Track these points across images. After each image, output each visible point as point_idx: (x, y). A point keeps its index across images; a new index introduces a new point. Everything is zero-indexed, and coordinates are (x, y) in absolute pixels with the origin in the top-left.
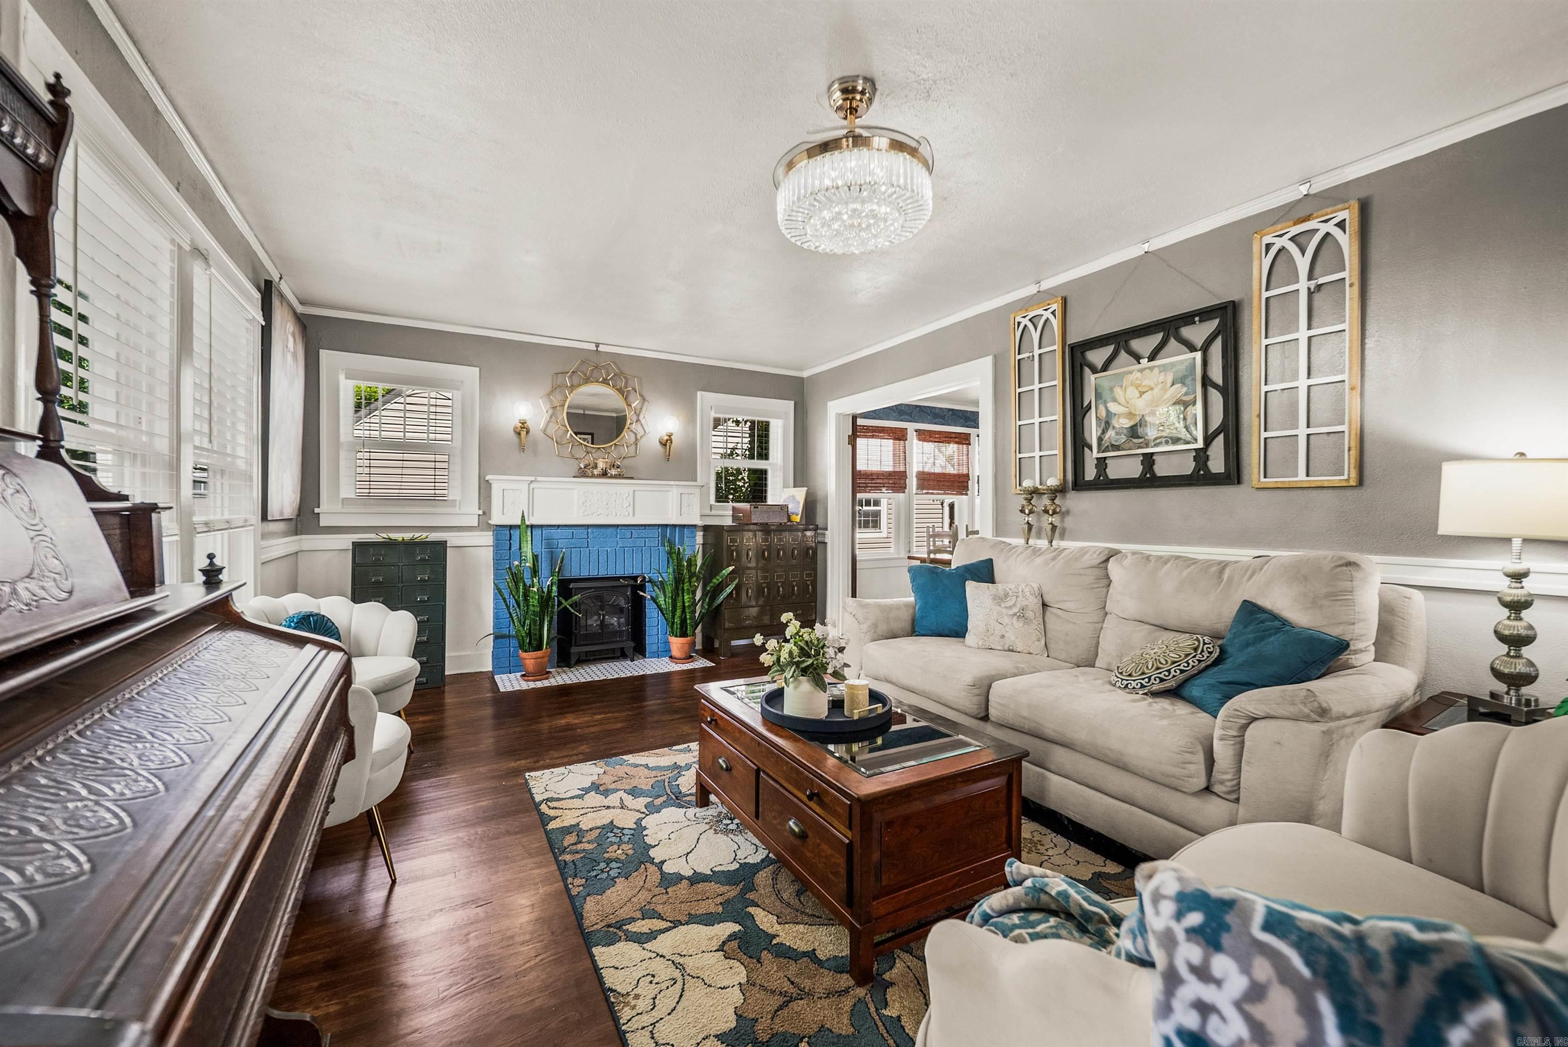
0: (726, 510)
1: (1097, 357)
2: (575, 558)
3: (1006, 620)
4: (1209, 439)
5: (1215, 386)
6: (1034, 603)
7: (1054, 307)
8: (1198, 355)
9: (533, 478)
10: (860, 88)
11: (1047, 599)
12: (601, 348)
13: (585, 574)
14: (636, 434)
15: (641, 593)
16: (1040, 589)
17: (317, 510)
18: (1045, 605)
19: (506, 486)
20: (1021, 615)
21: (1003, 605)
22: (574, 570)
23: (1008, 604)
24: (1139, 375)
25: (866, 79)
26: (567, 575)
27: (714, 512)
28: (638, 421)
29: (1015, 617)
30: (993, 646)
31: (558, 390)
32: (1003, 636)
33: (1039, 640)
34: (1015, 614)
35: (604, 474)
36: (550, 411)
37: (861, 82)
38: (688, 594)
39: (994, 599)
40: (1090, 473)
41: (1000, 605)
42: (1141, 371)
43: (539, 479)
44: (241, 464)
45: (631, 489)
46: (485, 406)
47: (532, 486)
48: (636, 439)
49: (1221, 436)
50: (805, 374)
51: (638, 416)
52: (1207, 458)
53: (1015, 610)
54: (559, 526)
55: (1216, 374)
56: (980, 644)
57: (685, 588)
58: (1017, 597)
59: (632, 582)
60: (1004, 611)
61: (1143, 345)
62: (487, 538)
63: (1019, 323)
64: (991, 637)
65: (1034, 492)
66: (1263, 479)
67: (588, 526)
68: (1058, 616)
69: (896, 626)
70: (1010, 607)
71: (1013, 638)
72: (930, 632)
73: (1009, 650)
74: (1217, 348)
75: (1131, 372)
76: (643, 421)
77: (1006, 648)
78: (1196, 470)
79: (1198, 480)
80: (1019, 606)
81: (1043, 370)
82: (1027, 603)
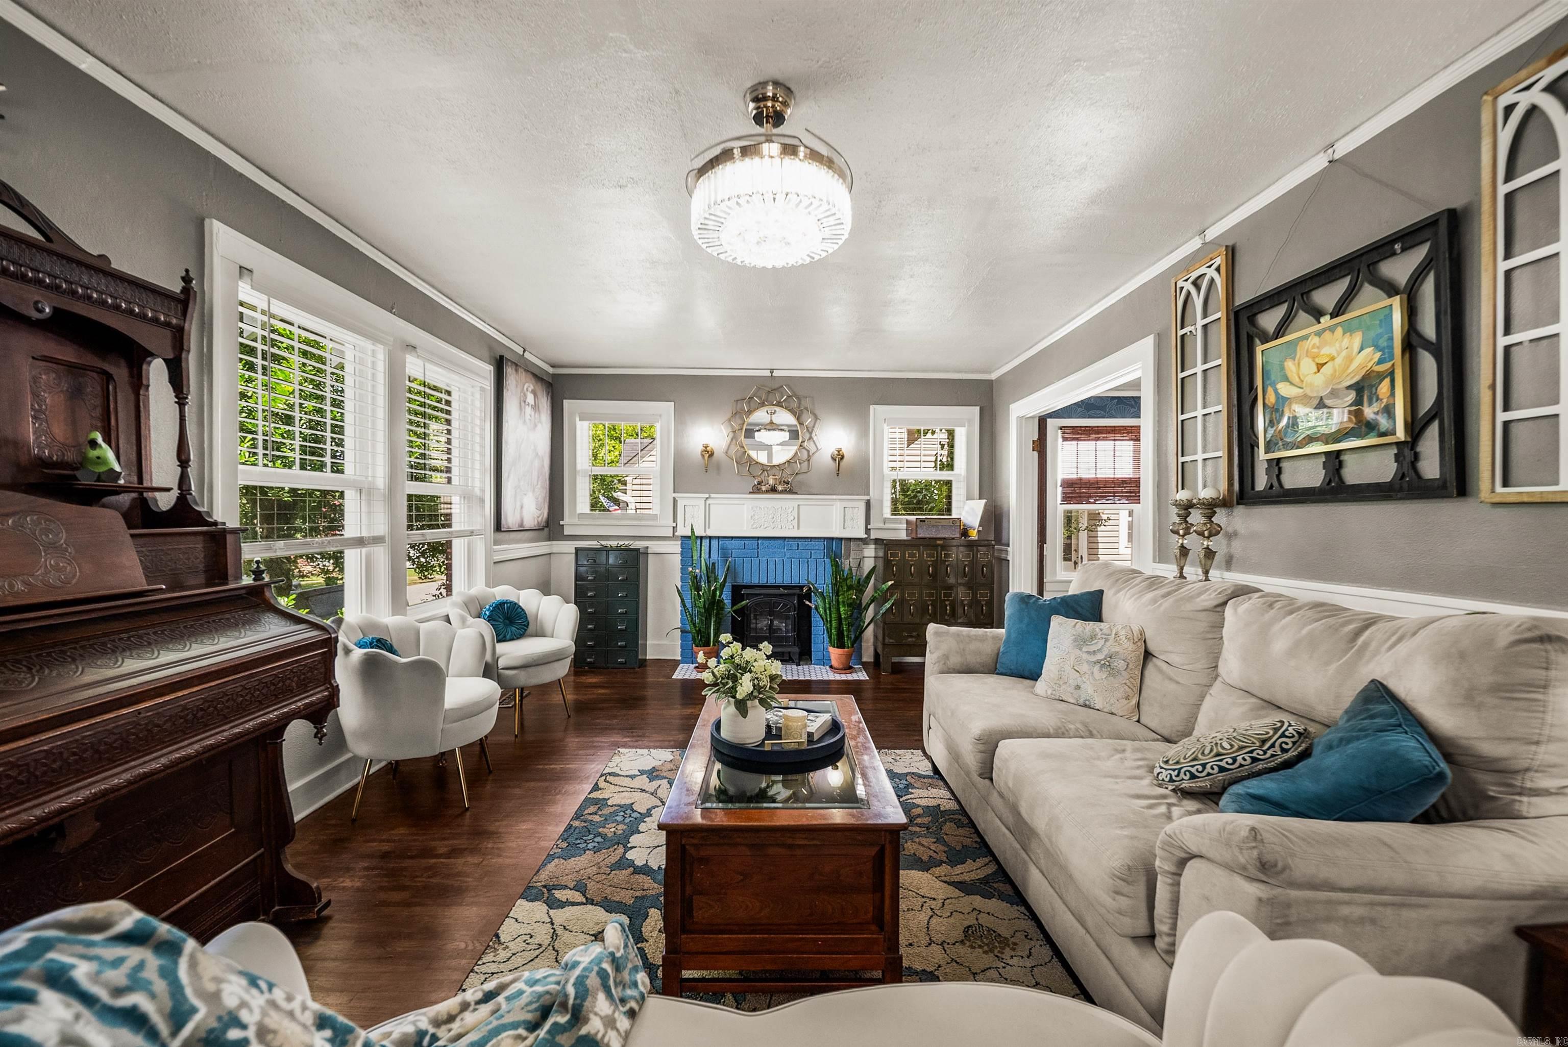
0: (901, 523)
1: (1269, 320)
2: (747, 566)
3: (1085, 668)
4: (1416, 428)
5: (1428, 345)
6: (1129, 650)
7: (1218, 261)
8: (1396, 301)
9: (707, 496)
10: (770, 94)
11: (1152, 647)
12: (776, 374)
13: (755, 581)
14: (808, 451)
15: (807, 603)
16: (1142, 633)
17: (562, 523)
18: (1148, 655)
19: (686, 502)
20: (1107, 665)
21: (1085, 649)
22: (746, 578)
23: (1092, 649)
24: (1315, 340)
25: (776, 83)
26: (740, 582)
27: (888, 526)
28: (811, 438)
29: (1097, 667)
30: (1065, 698)
31: (737, 416)
32: (1078, 687)
33: (1127, 698)
34: (1098, 662)
35: (773, 490)
36: (731, 435)
37: (770, 88)
38: (844, 606)
39: (1075, 640)
40: (1261, 482)
41: (1080, 649)
42: (1319, 334)
43: (713, 495)
44: (477, 492)
45: (795, 504)
46: (678, 433)
47: (708, 502)
48: (809, 456)
49: (1435, 426)
50: (994, 376)
51: (811, 433)
52: (1416, 457)
53: (1100, 656)
54: (732, 538)
55: (1428, 327)
56: (1049, 692)
57: (841, 601)
58: (1106, 640)
59: (797, 591)
60: (1085, 656)
61: (1326, 297)
62: (675, 547)
63: (1182, 288)
64: (1064, 687)
65: (1187, 507)
66: (1499, 489)
67: (758, 538)
68: (1160, 670)
69: (972, 660)
70: (1094, 652)
71: (1090, 691)
72: (1009, 672)
73: (1085, 706)
74: (1428, 288)
75: (1306, 338)
76: (815, 438)
77: (1081, 702)
78: (1401, 476)
79: (1401, 489)
80: (1105, 652)
81: (1206, 347)
82: (1117, 649)
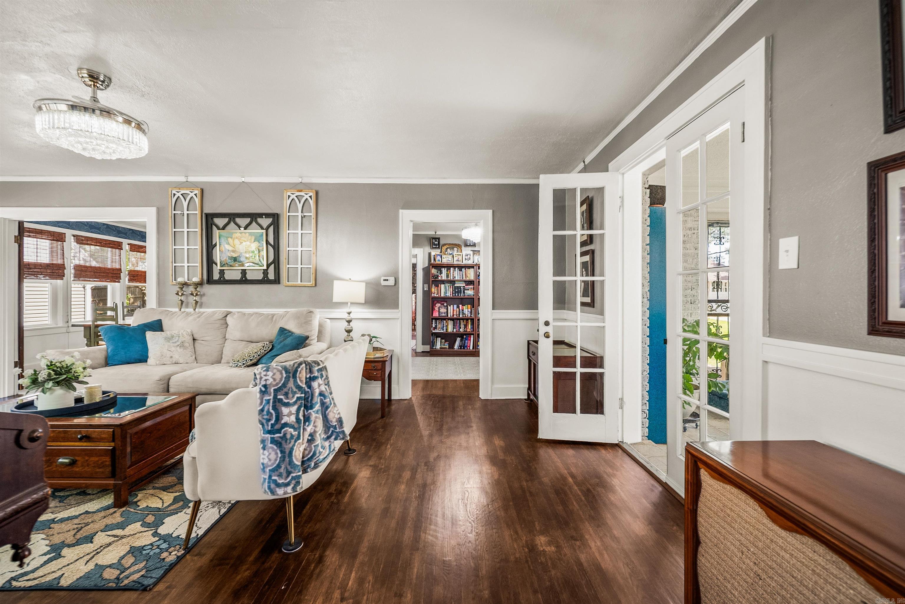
1: (220, 222)
3: (173, 349)
4: (268, 266)
5: (271, 245)
6: (189, 339)
7: (196, 192)
8: (264, 231)
11: (196, 336)
16: (192, 332)
18: (194, 339)
20: (182, 345)
21: (171, 342)
24: (240, 235)
29: (178, 347)
30: (165, 363)
32: (171, 357)
33: (191, 356)
34: (178, 345)
39: (165, 339)
40: (216, 276)
41: (169, 342)
42: (241, 233)
49: (273, 265)
52: (268, 273)
53: (178, 343)
55: (271, 241)
56: (156, 363)
58: (179, 337)
60: (172, 344)
61: (241, 222)
63: (175, 194)
64: (164, 359)
65: (185, 284)
66: (287, 283)
68: (201, 344)
70: (175, 342)
71: (177, 357)
73: (175, 363)
74: (271, 229)
75: (236, 233)
77: (174, 362)
78: (264, 278)
79: (264, 282)
80: (180, 341)
81: (189, 224)
82: (184, 339)
